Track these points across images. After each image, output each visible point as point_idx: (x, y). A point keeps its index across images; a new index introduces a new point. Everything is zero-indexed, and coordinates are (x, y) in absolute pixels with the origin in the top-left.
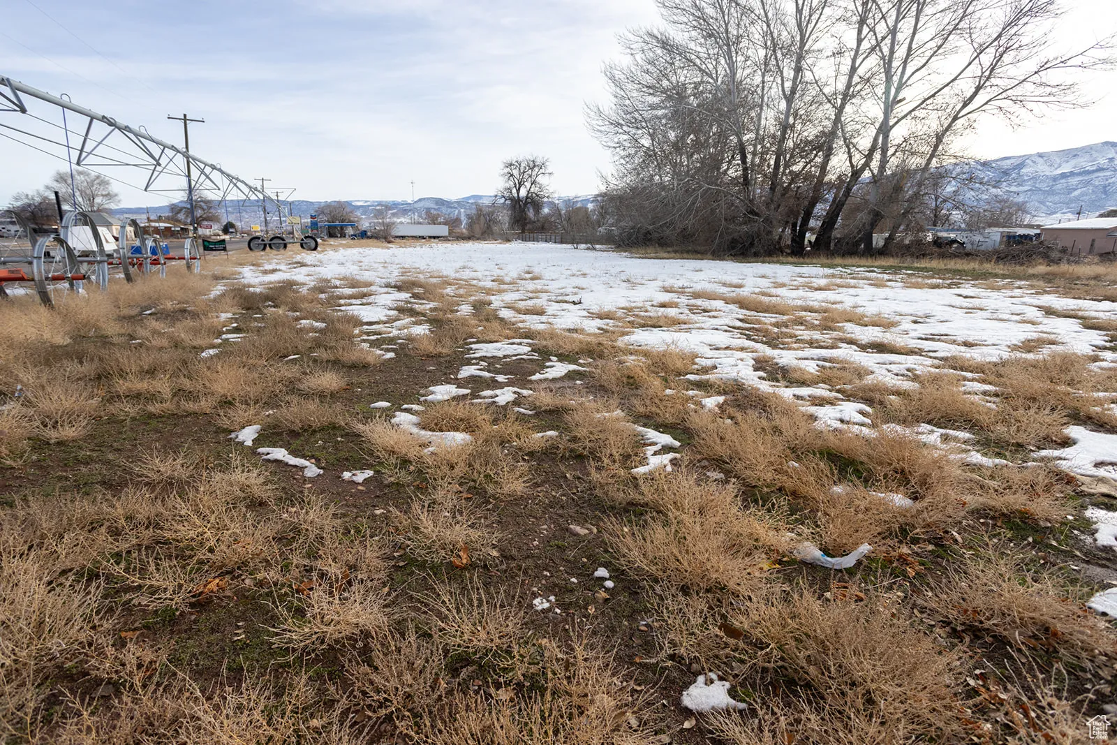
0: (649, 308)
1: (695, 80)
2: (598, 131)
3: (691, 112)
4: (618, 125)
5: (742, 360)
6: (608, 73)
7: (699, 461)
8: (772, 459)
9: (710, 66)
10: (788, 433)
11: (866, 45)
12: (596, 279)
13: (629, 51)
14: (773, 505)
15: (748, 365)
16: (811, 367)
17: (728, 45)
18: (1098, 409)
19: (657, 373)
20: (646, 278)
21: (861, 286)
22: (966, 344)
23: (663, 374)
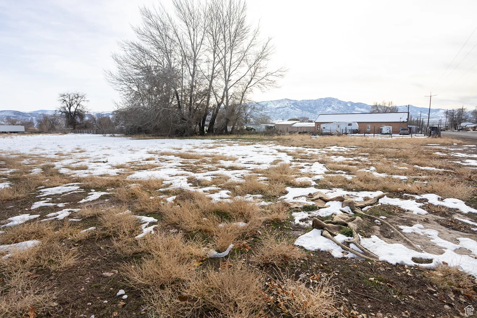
0: (141, 161)
1: (155, 65)
2: (111, 82)
3: (154, 78)
4: (121, 80)
5: (182, 179)
6: (114, 58)
7: (166, 226)
8: (196, 219)
9: (161, 60)
10: (202, 207)
11: (217, 60)
12: (115, 150)
13: (123, 49)
14: (196, 238)
15: (185, 181)
16: (209, 179)
17: (167, 53)
18: (292, 180)
19: (145, 190)
20: (139, 148)
21: (225, 146)
22: (259, 164)
23: (149, 190)
